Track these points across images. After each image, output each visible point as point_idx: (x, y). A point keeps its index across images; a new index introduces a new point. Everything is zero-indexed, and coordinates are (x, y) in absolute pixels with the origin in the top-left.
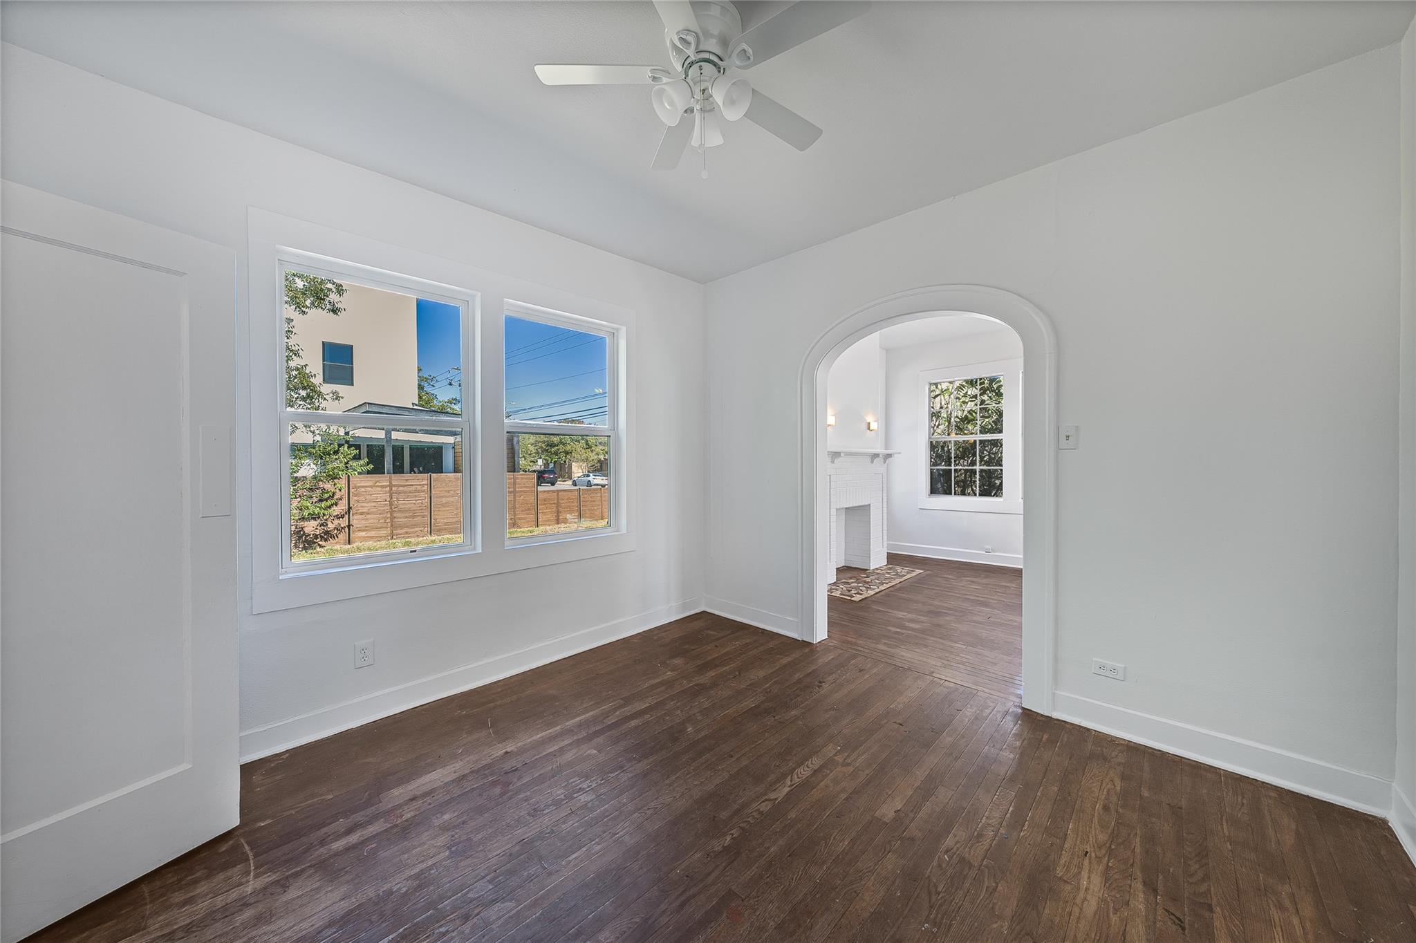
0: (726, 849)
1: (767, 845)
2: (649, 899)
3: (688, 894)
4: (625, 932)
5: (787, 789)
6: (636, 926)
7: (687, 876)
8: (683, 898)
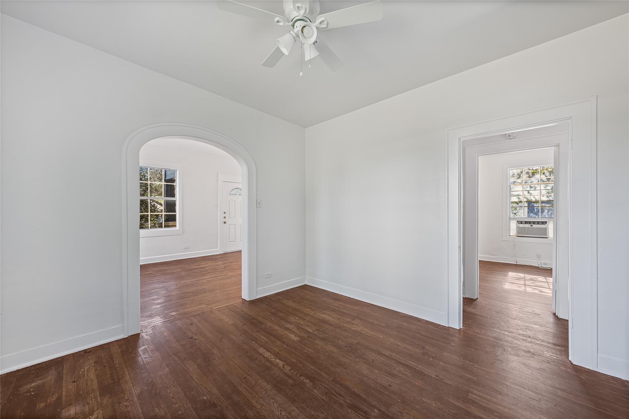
0: (311, 381)
1: (310, 369)
2: (339, 407)
3: (336, 394)
4: (356, 415)
5: (278, 360)
6: (353, 411)
7: (326, 394)
8: (337, 395)
